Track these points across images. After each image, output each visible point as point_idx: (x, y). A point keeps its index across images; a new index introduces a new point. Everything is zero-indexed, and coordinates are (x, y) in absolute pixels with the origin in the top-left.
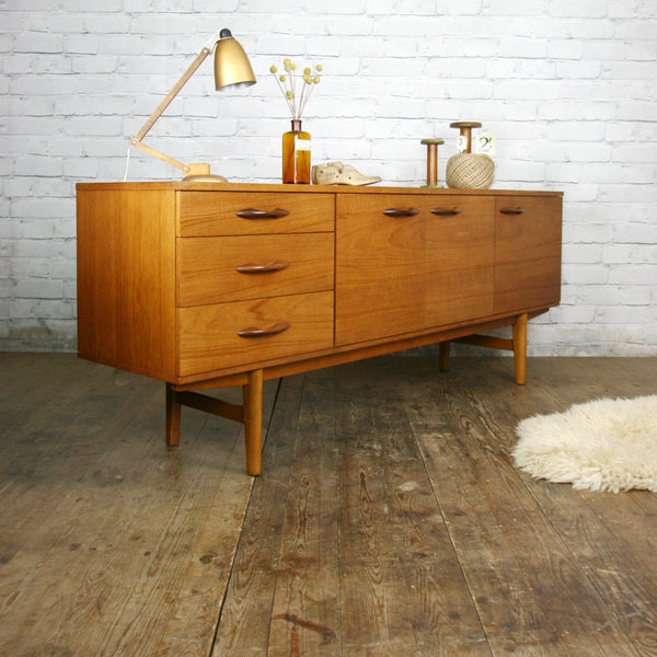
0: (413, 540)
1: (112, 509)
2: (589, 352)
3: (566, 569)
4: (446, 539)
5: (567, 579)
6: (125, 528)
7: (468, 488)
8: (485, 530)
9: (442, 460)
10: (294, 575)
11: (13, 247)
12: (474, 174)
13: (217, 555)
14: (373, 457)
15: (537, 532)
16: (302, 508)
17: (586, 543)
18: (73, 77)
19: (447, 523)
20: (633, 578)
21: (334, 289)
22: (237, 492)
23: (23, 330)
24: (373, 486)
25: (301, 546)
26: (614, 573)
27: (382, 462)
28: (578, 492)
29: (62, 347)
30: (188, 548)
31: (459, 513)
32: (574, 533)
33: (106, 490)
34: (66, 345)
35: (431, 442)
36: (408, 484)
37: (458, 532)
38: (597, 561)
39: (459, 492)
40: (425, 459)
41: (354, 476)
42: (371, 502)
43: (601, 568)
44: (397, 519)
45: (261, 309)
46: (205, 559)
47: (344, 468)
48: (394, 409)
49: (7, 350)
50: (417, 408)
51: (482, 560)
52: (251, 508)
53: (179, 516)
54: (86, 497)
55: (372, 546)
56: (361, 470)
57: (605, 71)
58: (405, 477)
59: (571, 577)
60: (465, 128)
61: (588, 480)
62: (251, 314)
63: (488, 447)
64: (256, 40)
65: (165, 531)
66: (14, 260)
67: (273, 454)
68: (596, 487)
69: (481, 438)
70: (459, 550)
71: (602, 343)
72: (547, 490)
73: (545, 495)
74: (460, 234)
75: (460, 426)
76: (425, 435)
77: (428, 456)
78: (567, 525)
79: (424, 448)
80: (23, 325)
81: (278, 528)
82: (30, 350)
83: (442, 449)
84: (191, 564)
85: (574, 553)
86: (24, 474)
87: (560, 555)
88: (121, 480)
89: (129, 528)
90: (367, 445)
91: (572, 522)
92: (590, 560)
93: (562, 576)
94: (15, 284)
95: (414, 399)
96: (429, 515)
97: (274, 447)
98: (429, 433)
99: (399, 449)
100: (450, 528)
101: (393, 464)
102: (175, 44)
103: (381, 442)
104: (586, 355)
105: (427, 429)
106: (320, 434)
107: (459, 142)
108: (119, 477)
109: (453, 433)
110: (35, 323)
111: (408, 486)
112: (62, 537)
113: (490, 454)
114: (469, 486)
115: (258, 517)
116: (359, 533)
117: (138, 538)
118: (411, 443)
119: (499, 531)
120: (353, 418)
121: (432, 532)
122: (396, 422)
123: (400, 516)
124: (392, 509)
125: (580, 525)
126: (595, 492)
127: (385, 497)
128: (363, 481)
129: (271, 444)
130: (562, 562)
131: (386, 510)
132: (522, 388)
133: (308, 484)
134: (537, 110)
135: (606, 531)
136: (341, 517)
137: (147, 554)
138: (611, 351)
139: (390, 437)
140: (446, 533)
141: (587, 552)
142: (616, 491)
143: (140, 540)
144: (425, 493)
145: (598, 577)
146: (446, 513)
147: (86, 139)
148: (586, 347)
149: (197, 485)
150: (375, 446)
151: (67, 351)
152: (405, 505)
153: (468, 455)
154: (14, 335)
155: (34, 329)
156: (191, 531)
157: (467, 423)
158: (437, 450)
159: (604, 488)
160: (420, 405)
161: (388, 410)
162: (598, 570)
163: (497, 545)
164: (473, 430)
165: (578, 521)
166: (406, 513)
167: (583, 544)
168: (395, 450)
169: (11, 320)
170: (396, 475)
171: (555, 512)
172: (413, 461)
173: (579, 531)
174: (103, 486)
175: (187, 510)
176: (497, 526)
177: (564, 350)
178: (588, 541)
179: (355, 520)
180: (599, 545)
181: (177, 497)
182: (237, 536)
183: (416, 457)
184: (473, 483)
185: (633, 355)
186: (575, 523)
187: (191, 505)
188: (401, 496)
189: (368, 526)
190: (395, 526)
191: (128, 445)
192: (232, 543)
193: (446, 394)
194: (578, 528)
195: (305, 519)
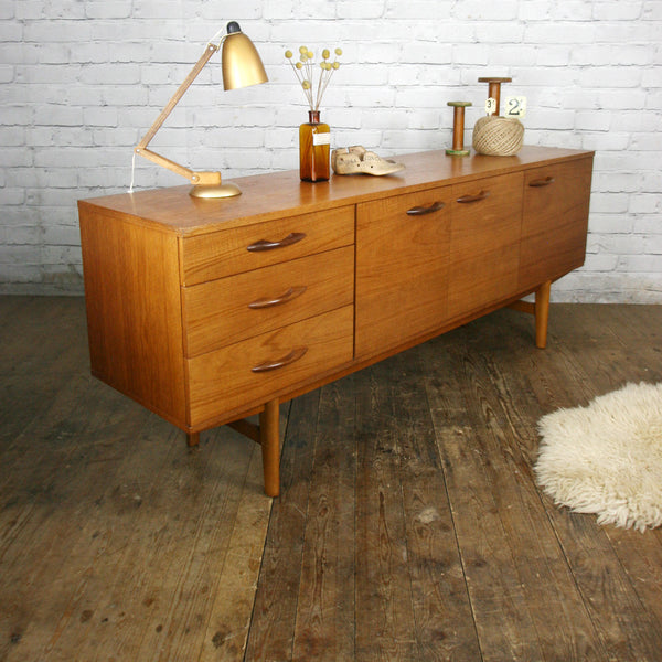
0: (432, 608)
1: (129, 550)
2: (608, 299)
4: (467, 609)
6: (139, 584)
7: (489, 520)
8: (506, 592)
9: (462, 470)
11: (39, 196)
12: (503, 141)
13: (230, 632)
14: (392, 465)
15: (561, 597)
16: (319, 553)
17: (613, 617)
18: (87, 23)
19: (468, 579)
21: (354, 303)
22: (255, 524)
23: (55, 275)
24: (393, 514)
25: (317, 617)
27: (401, 475)
28: (603, 528)
30: (200, 618)
31: (480, 562)
32: (601, 600)
33: (125, 519)
35: (451, 441)
36: (428, 511)
37: (480, 595)
38: (625, 649)
39: (480, 527)
40: (445, 470)
41: (373, 495)
42: (390, 541)
44: (415, 572)
45: (276, 340)
46: (218, 640)
47: (361, 485)
48: (414, 387)
49: (42, 294)
50: (438, 385)
51: (503, 645)
52: (267, 550)
53: (195, 564)
54: (103, 530)
55: (390, 618)
56: (381, 489)
57: (646, 11)
58: (425, 500)
61: (614, 513)
62: (265, 347)
63: (509, 450)
65: (179, 590)
66: (41, 208)
67: (292, 460)
68: (622, 522)
69: (502, 434)
70: (480, 627)
71: (623, 291)
72: (571, 525)
73: (568, 532)
74: (486, 218)
75: (481, 416)
76: (445, 430)
77: (448, 464)
78: (593, 583)
79: (444, 451)
80: (54, 270)
81: (294, 584)
82: (62, 293)
83: (462, 452)
84: (203, 646)
85: (601, 635)
86: (44, 494)
87: (586, 637)
88: (139, 504)
89: (143, 584)
90: (387, 446)
91: (597, 578)
92: (617, 647)
94: (44, 232)
95: (434, 372)
96: (449, 565)
97: (294, 449)
98: (449, 426)
99: (419, 454)
100: (471, 588)
101: (412, 477)
103: (401, 442)
104: (605, 302)
105: (447, 419)
106: (340, 428)
107: (487, 104)
108: (137, 497)
109: (473, 425)
110: (66, 269)
111: (428, 516)
112: (75, 599)
113: (511, 462)
114: (489, 514)
115: (274, 565)
116: (377, 595)
117: (151, 602)
118: (430, 441)
119: (521, 594)
120: (373, 401)
121: (452, 594)
122: (416, 408)
123: (419, 566)
124: (410, 554)
125: (606, 586)
126: (621, 528)
127: (404, 536)
128: (382, 506)
129: (291, 443)
130: (588, 650)
131: (405, 555)
132: (542, 352)
133: (326, 510)
134: (570, 54)
135: (633, 596)
137: (159, 629)
138: (631, 298)
140: (465, 596)
141: (614, 633)
142: (643, 529)
143: (153, 604)
144: (445, 528)
146: (467, 563)
147: (105, 88)
148: (606, 294)
149: (215, 512)
150: (394, 448)
152: (423, 547)
153: (488, 463)
154: (47, 280)
155: (65, 274)
156: (205, 590)
157: (488, 410)
158: (457, 455)
159: (630, 523)
160: (440, 380)
161: (408, 388)
163: (520, 619)
164: (493, 422)
165: (604, 578)
166: (425, 561)
167: (610, 618)
168: (414, 455)
169: (43, 266)
170: (416, 497)
171: (580, 563)
172: (433, 473)
173: (605, 597)
174: (121, 513)
175: (203, 554)
176: (519, 586)
177: (584, 296)
178: (615, 613)
179: (372, 574)
180: (626, 620)
181: (194, 532)
182: (252, 598)
183: (436, 466)
184: (494, 512)
185: (654, 303)
186: (600, 583)
187: (207, 545)
188: (420, 531)
189: (386, 584)
190: (413, 583)
191: (149, 444)
192: (246, 611)
193: (467, 363)
194: (604, 591)
195: (322, 572)
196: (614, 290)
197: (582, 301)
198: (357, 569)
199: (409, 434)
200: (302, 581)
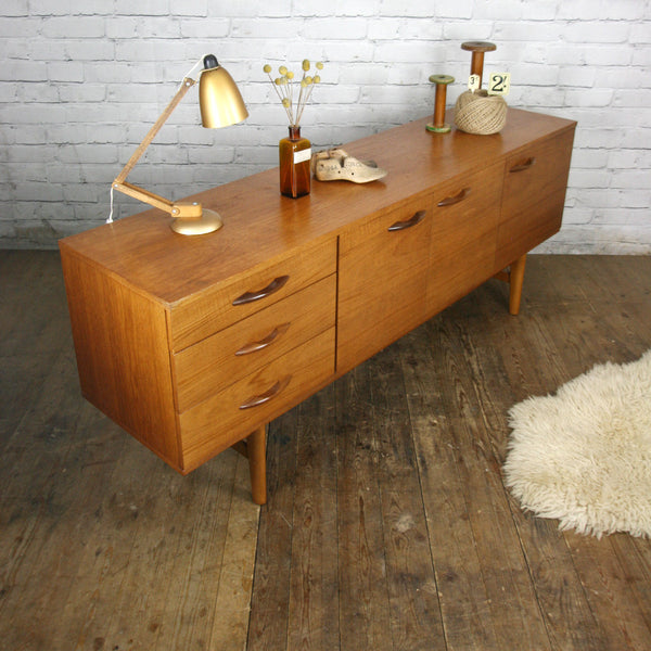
0: (408, 628)
1: (130, 569)
2: (581, 250)
4: (439, 627)
6: (143, 608)
7: (461, 528)
8: (475, 608)
9: (437, 469)
11: (7, 153)
14: (371, 464)
15: (523, 612)
16: (305, 568)
17: (568, 634)
19: (440, 594)
21: (336, 325)
22: (245, 537)
23: (29, 230)
24: (372, 522)
25: (305, 640)
27: (381, 477)
28: (564, 535)
30: (201, 643)
31: (451, 576)
32: (558, 616)
33: (124, 534)
35: (427, 429)
36: (404, 518)
37: (452, 612)
39: (452, 535)
40: (420, 470)
41: (354, 500)
42: (370, 553)
44: (393, 589)
45: (262, 377)
47: (342, 490)
48: (391, 366)
49: (16, 248)
50: (413, 363)
52: (258, 566)
53: (193, 584)
54: (105, 546)
55: (371, 639)
56: (361, 493)
58: (401, 506)
60: (478, 51)
61: (575, 518)
62: (251, 387)
63: (481, 443)
65: (180, 613)
66: (10, 165)
67: (277, 460)
68: (581, 529)
69: (474, 424)
70: (451, 648)
71: (596, 243)
72: (535, 532)
73: (532, 540)
74: (466, 214)
75: (454, 402)
76: (421, 421)
77: (423, 462)
78: (552, 597)
79: (420, 445)
80: (28, 225)
81: (284, 605)
82: (38, 248)
83: (436, 447)
86: (45, 505)
88: (135, 515)
89: (147, 607)
90: (365, 440)
91: (556, 591)
94: (15, 187)
96: (424, 579)
98: (424, 415)
99: (396, 450)
100: (443, 605)
101: (390, 478)
103: (379, 435)
105: (422, 406)
106: (320, 419)
109: (447, 414)
110: (40, 224)
111: (404, 524)
112: (87, 625)
113: (482, 458)
114: (461, 520)
115: (265, 584)
116: (359, 615)
118: (407, 433)
119: (488, 610)
121: (426, 611)
122: (393, 393)
123: (397, 581)
124: (388, 567)
125: (563, 599)
126: (580, 534)
127: (382, 550)
128: (362, 512)
129: (275, 439)
131: (383, 569)
132: (515, 319)
133: (310, 519)
138: (604, 249)
140: (438, 613)
142: (600, 535)
144: (420, 538)
146: (440, 577)
147: (67, 42)
148: (580, 245)
150: (373, 443)
152: (402, 559)
153: (461, 460)
154: (21, 234)
155: (40, 229)
156: (204, 612)
157: (462, 394)
158: (432, 450)
159: (588, 530)
160: (416, 357)
163: (486, 638)
164: (466, 410)
165: (562, 591)
166: (402, 575)
167: (565, 635)
168: (392, 451)
169: (16, 221)
170: (393, 502)
171: (541, 574)
172: (409, 472)
173: (562, 612)
174: (119, 526)
175: (200, 573)
176: (486, 602)
177: (558, 248)
178: (570, 629)
179: (354, 591)
180: (579, 636)
181: (189, 547)
182: (246, 621)
183: (411, 463)
184: (465, 517)
185: (625, 254)
186: (558, 595)
187: (202, 563)
188: (397, 541)
189: (367, 602)
190: (392, 600)
192: (242, 634)
193: (442, 335)
194: (561, 605)
195: (309, 590)
196: (587, 242)
197: (556, 252)
198: (340, 586)
199: (387, 425)
200: (291, 601)
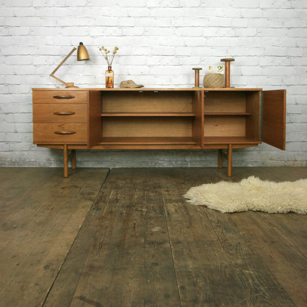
0: (153, 256)
1: (7, 242)
2: (253, 164)
3: (227, 270)
4: (169, 256)
5: (228, 276)
6: (10, 252)
7: (185, 230)
8: (190, 251)
9: (175, 216)
10: (89, 275)
13: (53, 265)
14: (142, 215)
15: (216, 251)
16: (101, 240)
17: (240, 257)
18: (9, 37)
19: (172, 247)
20: (260, 274)
22: (71, 233)
24: (139, 229)
25: (96, 260)
26: (252, 272)
27: (146, 217)
28: (239, 231)
29: (5, 164)
30: (39, 261)
31: (179, 242)
32: (234, 252)
33: (7, 232)
34: (7, 164)
35: (171, 207)
36: (156, 228)
37: (177, 252)
38: (244, 266)
39: (181, 232)
40: (167, 216)
41: (131, 224)
42: (136, 237)
43: (245, 269)
44: (147, 246)
46: (46, 267)
47: (126, 221)
48: (156, 192)
50: (168, 191)
51: (186, 266)
52: (76, 240)
53: (40, 245)
55: (132, 259)
56: (135, 221)
57: (259, 33)
58: (155, 225)
59: (230, 275)
64: (95, 19)
65: (30, 253)
67: (93, 214)
70: (175, 261)
71: (259, 160)
72: (224, 231)
73: (222, 233)
76: (169, 204)
77: (168, 214)
78: (231, 247)
79: (168, 210)
83: (176, 210)
84: (38, 270)
85: (233, 262)
87: (226, 263)
88: (15, 228)
89: (12, 251)
90: (140, 209)
91: (234, 246)
92: (240, 266)
93: (225, 274)
95: (167, 187)
96: (164, 243)
97: (95, 210)
98: (171, 203)
99: (155, 211)
100: (173, 250)
101: (150, 218)
102: (57, 22)
103: (147, 207)
104: (251, 166)
105: (170, 201)
106: (118, 204)
108: (15, 226)
111: (156, 229)
113: (199, 213)
114: (186, 228)
115: (79, 245)
116: (127, 253)
117: (15, 257)
118: (161, 207)
119: (197, 251)
120: (136, 196)
121: (164, 252)
122: (157, 198)
123: (149, 244)
124: (146, 240)
125: (238, 248)
127: (144, 235)
128: (134, 227)
129: (94, 209)
130: (226, 267)
131: (143, 241)
133: (107, 228)
134: (227, 51)
135: (250, 251)
136: (120, 245)
137: (18, 265)
138: (263, 164)
139: (152, 205)
140: (170, 252)
141: (239, 262)
144: (163, 233)
145: (243, 274)
146: (172, 243)
147: (15, 66)
148: (251, 162)
149: (52, 229)
150: (144, 210)
151: (7, 166)
152: (153, 239)
153: (188, 213)
156: (43, 252)
158: (174, 211)
160: (169, 190)
161: (153, 192)
162: (244, 271)
163: (195, 259)
165: (237, 246)
166: (153, 242)
167: (238, 258)
168: (153, 212)
170: (151, 224)
171: (226, 241)
172: (161, 217)
173: (237, 251)
174: (6, 230)
175: (44, 242)
176: (196, 249)
178: (240, 255)
179: (126, 246)
180: (246, 258)
181: (41, 236)
182: (66, 254)
183: (163, 215)
184: (188, 227)
187: (47, 239)
188: (152, 234)
189: (132, 249)
190: (146, 249)
191: (23, 210)
192: (62, 258)
193: (183, 185)
194: (236, 249)
195: (102, 246)
196: (255, 160)
197: (240, 165)
200: (91, 250)
